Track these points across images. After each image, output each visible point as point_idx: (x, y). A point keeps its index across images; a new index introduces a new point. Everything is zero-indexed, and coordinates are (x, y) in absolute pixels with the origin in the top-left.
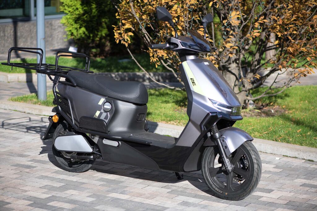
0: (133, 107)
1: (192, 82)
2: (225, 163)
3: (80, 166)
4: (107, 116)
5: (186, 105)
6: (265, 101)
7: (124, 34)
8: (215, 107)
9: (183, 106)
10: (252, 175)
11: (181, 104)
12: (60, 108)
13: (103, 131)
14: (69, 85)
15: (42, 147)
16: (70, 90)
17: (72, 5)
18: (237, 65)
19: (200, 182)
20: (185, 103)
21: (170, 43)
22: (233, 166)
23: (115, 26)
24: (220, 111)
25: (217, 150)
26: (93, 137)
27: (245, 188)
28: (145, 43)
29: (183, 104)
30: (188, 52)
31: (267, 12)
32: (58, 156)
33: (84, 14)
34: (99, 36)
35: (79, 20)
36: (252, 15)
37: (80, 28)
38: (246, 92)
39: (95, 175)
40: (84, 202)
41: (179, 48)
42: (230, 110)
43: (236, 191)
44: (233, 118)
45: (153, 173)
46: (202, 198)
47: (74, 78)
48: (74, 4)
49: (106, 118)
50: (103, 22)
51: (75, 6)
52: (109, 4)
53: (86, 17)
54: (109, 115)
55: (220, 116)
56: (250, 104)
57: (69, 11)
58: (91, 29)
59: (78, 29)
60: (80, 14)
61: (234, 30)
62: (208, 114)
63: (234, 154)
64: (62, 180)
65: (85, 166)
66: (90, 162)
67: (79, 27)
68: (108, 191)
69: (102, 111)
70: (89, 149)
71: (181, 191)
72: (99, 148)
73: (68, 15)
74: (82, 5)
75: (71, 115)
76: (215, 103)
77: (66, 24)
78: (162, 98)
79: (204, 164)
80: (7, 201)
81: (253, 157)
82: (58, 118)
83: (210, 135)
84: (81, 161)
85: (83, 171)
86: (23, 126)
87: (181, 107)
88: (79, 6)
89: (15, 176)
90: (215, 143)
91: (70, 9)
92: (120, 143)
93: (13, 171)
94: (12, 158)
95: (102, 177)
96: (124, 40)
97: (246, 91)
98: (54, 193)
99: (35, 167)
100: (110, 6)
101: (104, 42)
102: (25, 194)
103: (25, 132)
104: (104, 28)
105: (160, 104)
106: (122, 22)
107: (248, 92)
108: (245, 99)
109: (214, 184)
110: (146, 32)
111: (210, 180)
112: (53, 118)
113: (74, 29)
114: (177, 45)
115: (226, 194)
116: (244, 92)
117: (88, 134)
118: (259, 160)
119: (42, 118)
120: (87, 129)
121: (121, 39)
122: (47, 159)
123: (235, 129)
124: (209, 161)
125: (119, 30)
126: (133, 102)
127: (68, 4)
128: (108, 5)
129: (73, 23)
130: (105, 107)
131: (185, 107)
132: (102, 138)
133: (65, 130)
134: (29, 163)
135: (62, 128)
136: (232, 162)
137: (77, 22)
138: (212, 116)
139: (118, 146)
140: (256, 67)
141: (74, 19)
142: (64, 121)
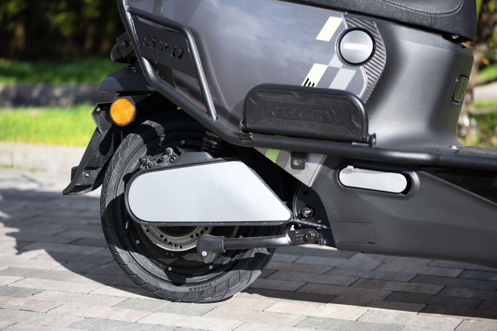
3: (218, 281)
4: (357, 79)
26: (296, 163)
49: (355, 85)
54: (365, 78)
69: (335, 62)
117: (272, 155)
130: (347, 47)
132: (337, 163)
139: (405, 192)
142: (147, 122)
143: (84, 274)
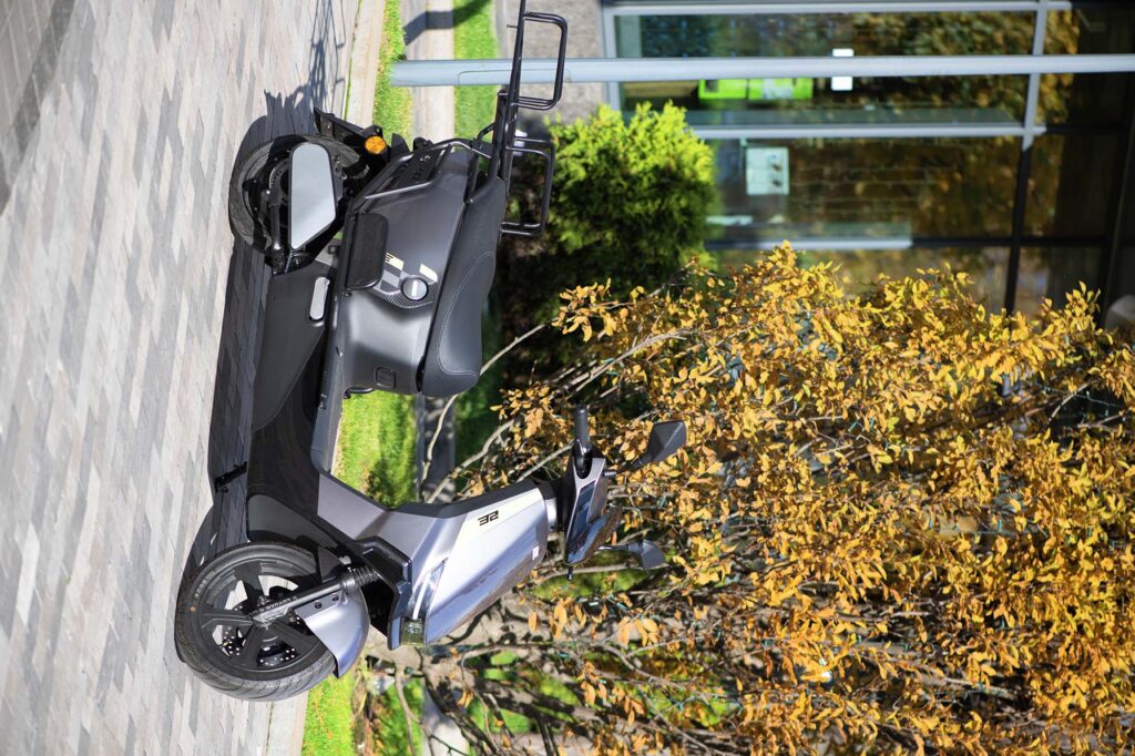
0: (415, 357)
1: (487, 516)
2: (276, 604)
3: (246, 212)
4: (391, 288)
5: (374, 492)
6: (387, 724)
7: (587, 314)
8: (423, 579)
9: (371, 483)
10: (246, 676)
11: (377, 480)
12: (405, 158)
13: (351, 279)
14: (470, 180)
15: (280, 94)
16: (454, 184)
17: (654, 141)
18: (496, 639)
19: (211, 537)
20: (378, 489)
21: (589, 457)
22: (266, 626)
23: (608, 286)
24: (414, 590)
25: (308, 583)
26: (333, 249)
27: (211, 658)
28: (558, 372)
29: (376, 485)
30: (566, 502)
31: (654, 725)
32: (272, 149)
33: (626, 177)
34: (559, 221)
35: (608, 162)
36: (648, 678)
37: (586, 166)
38: (418, 667)
39: (223, 253)
40: (171, 234)
41: (577, 478)
42: (415, 616)
43: (201, 634)
44: (396, 624)
45: (228, 411)
46: (179, 546)
47: (488, 196)
48: (657, 146)
49: (387, 286)
50: (604, 235)
51: (653, 149)
52: (656, 255)
53: (619, 185)
54: (392, 293)
55: (400, 589)
56: (382, 681)
57: (635, 133)
58: (582, 199)
59: (583, 160)
60: (629, 165)
61: (599, 629)
62: (406, 558)
63: (302, 627)
64: (213, 166)
65: (246, 226)
66: (260, 241)
67: (590, 161)
68: (192, 291)
69: (404, 275)
70: (299, 239)
71: (191, 488)
72: (302, 265)
73: (625, 130)
74: (656, 168)
75: (388, 188)
76: (433, 578)
77: (596, 122)
78: (393, 424)
79: (269, 550)
80: (174, 32)
81: (295, 678)
82: (378, 152)
83: (345, 563)
84: (260, 214)
85: (233, 219)
86: (326, 31)
87: (370, 478)
88: (652, 160)
89: (221, 37)
90: (327, 577)
91: (641, 136)
92: (320, 324)
93: (232, 28)
94: (258, 16)
95: (220, 274)
96: (570, 314)
97: (421, 668)
98: (187, 151)
99: (239, 87)
100: (651, 256)
101: (543, 238)
102: (187, 73)
103: (312, 40)
104: (583, 239)
105: (378, 419)
106: (622, 307)
107: (419, 673)
108: (398, 666)
109: (216, 576)
110: (592, 377)
111: (227, 565)
112: (377, 139)
113: (582, 147)
114: (584, 476)
115: (193, 609)
116: (419, 661)
117: (338, 236)
118: (287, 693)
119: (342, 80)
120: (354, 234)
121: (573, 305)
122: (255, 117)
123: (365, 631)
124: (278, 562)
125: (598, 297)
126: (428, 358)
127: (656, 127)
128: (656, 250)
129: (600, 144)
130: (415, 283)
131: (368, 490)
132: (331, 275)
133: (345, 171)
134: (246, 70)
135: (349, 161)
136: (278, 623)
137: (603, 157)
138: (401, 568)
139: (310, 318)
140: (490, 696)
141: (614, 146)
142: (368, 168)
143: (250, 130)
